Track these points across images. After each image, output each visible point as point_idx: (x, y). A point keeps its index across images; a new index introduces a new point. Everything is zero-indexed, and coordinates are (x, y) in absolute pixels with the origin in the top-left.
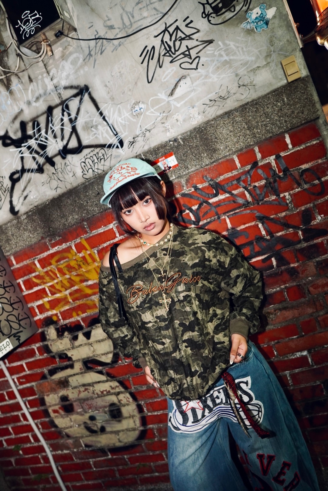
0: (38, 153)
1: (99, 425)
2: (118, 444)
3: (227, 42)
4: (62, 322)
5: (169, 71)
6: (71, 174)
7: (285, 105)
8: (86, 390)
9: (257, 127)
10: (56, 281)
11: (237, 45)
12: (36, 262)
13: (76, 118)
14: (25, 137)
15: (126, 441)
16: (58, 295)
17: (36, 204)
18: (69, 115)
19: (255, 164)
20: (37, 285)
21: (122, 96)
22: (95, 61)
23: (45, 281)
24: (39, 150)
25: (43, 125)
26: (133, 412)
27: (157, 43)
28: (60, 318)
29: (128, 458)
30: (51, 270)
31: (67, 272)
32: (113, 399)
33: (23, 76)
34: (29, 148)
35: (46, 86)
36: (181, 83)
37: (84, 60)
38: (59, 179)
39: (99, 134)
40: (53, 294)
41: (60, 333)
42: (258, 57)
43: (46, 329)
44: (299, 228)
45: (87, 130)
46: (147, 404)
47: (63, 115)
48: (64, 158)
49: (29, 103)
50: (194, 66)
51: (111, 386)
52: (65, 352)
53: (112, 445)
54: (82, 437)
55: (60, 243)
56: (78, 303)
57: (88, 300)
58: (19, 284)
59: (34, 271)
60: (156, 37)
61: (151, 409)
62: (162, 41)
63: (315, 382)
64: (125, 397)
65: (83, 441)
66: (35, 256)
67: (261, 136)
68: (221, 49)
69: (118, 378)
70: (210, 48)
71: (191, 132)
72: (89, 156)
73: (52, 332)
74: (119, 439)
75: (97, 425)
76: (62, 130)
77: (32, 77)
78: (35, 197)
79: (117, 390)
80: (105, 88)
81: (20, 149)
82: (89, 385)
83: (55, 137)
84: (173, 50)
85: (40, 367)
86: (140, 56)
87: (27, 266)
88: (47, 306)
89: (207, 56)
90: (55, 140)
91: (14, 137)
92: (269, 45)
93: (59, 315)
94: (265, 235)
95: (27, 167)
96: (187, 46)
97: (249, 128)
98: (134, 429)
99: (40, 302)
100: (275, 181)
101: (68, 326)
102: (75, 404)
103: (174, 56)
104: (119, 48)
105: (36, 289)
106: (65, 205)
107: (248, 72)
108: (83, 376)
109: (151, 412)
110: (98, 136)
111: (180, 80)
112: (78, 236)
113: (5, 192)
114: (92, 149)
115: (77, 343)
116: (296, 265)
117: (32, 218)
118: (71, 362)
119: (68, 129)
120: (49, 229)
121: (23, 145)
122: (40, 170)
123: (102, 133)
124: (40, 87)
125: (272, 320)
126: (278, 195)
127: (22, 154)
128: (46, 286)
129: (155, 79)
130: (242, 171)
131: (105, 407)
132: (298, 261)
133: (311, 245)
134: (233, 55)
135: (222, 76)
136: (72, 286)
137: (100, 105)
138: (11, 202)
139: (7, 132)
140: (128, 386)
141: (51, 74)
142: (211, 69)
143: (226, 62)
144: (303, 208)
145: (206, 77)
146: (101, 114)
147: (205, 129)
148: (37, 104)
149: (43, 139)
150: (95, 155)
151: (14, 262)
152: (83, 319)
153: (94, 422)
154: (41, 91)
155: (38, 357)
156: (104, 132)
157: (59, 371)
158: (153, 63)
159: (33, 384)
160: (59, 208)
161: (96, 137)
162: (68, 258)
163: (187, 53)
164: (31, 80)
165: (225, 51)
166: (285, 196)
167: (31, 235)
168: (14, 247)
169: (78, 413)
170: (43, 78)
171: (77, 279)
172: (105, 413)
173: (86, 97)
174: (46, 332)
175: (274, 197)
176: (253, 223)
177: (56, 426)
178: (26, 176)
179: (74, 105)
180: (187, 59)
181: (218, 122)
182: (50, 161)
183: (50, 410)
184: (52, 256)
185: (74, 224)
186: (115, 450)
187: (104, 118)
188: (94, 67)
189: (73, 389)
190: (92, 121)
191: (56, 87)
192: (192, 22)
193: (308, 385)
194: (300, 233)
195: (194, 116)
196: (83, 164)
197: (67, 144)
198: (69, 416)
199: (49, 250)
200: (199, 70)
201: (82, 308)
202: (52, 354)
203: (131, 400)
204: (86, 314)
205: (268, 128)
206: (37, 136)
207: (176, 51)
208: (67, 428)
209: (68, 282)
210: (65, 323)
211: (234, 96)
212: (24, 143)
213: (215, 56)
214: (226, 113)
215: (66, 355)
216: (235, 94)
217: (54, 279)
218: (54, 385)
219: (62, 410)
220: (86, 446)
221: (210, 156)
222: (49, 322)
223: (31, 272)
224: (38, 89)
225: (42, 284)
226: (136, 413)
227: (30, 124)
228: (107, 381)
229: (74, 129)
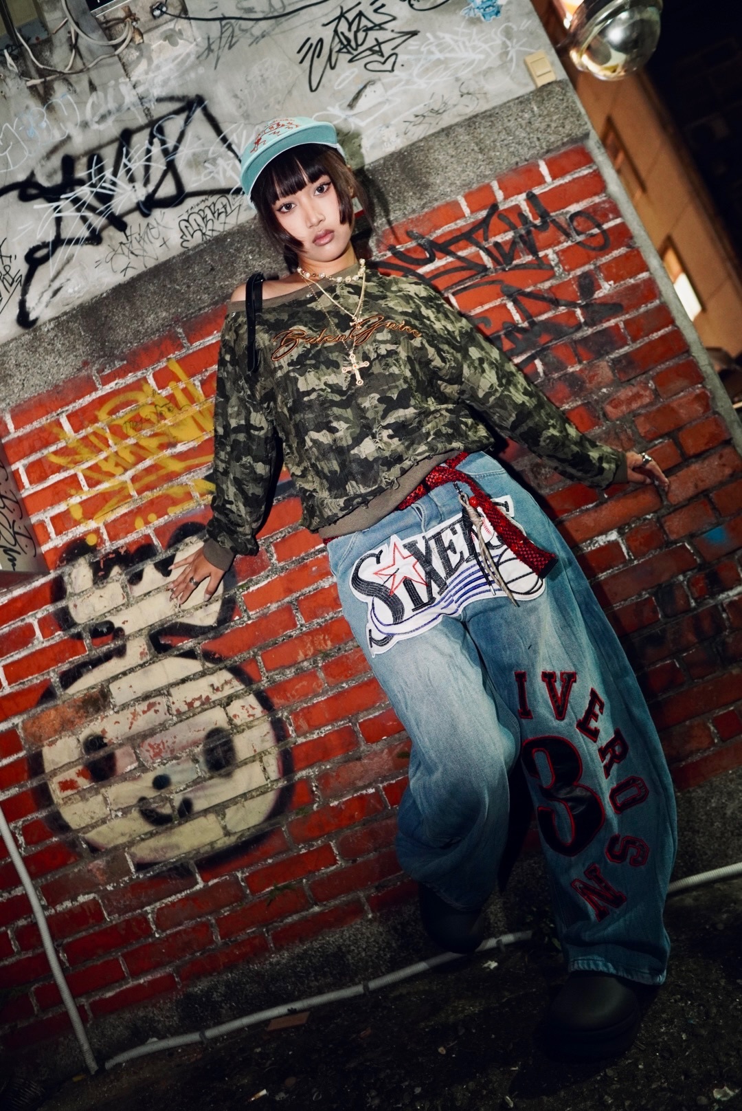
0: (92, 208)
1: (177, 799)
2: (223, 842)
3: (440, 34)
4: (108, 546)
5: (348, 73)
6: (158, 243)
7: (534, 116)
8: (150, 706)
9: (494, 149)
10: (103, 455)
11: (456, 38)
12: (64, 420)
13: (176, 148)
14: (70, 182)
15: (243, 827)
16: (104, 486)
17: (78, 302)
18: (163, 142)
19: (494, 207)
20: (59, 469)
21: (264, 111)
22: (218, 59)
23: (78, 458)
24: (95, 203)
25: (109, 161)
26: (263, 741)
27: (327, 34)
28: (105, 536)
29: (246, 879)
30: (95, 433)
31: (131, 432)
32: (216, 717)
33: (78, 82)
34: (76, 201)
35: (123, 97)
36: (368, 90)
37: (198, 58)
38: (132, 253)
39: (218, 173)
40: (92, 483)
41: (101, 574)
42: (488, 55)
43: (67, 569)
44: (575, 305)
45: (197, 166)
46: (295, 714)
47: (151, 143)
48: (146, 215)
49: (85, 125)
50: (388, 66)
51: (212, 685)
52: (109, 618)
53: (208, 848)
54: (132, 843)
55: (122, 373)
56: (148, 495)
57: (172, 486)
58: (16, 473)
59: (57, 440)
60: (324, 25)
61: (305, 726)
62: (336, 31)
63: (640, 595)
64: (246, 708)
65: (133, 856)
66: (62, 407)
67: (501, 161)
68: (431, 43)
69: (228, 663)
70: (413, 42)
71: (386, 159)
72: (196, 210)
73: (80, 574)
74: (225, 828)
75: (171, 801)
76: (147, 168)
77: (96, 82)
78: (76, 289)
79: (228, 691)
80: (233, 100)
81: (55, 204)
82: (159, 692)
83: (132, 180)
84: (353, 44)
85: (40, 669)
86: (299, 52)
87: (42, 429)
88: (77, 514)
89: (409, 53)
90: (131, 185)
91: (45, 183)
92: (504, 39)
93: (103, 530)
94: (520, 321)
95: (65, 235)
96: (376, 40)
97: (481, 150)
98: (262, 791)
99: (61, 508)
100: (529, 232)
101: (122, 551)
102: (118, 753)
103: (355, 53)
104: (262, 41)
105: (54, 479)
106: (141, 296)
107: (474, 75)
108: (145, 672)
109: (304, 735)
110: (216, 176)
111: (365, 87)
112: (163, 355)
113: (11, 285)
114: (203, 198)
115: (138, 590)
116: (577, 368)
117: (68, 328)
118: (119, 643)
119: (159, 166)
120: (103, 344)
121: (63, 196)
122: (95, 238)
123: (225, 171)
124: (110, 99)
125: (546, 478)
126: (535, 253)
127: (59, 212)
128: (79, 471)
129: (323, 86)
130: (472, 220)
131: (196, 744)
132: (580, 362)
133: (599, 332)
134: (450, 52)
135: (433, 81)
136: (141, 459)
137: (223, 126)
138: (22, 304)
139: (32, 174)
140: (254, 675)
141: (134, 79)
142: (416, 70)
143: (439, 62)
144: (579, 272)
145: (408, 82)
146: (224, 140)
147: (410, 154)
148: (102, 127)
149: (107, 185)
150: (209, 207)
151: (11, 426)
152: (158, 532)
153: (164, 793)
154: (112, 105)
155: (40, 642)
156: (228, 169)
157: (89, 671)
158: (320, 63)
159: (17, 720)
160: (129, 301)
161: (213, 178)
162: (136, 401)
163: (377, 48)
164: (93, 88)
165: (437, 46)
166: (546, 256)
167: (60, 362)
168: (16, 391)
169: (126, 778)
170: (117, 84)
171: (153, 443)
172: (196, 761)
173: (198, 113)
174: (66, 578)
175: (530, 258)
176: (498, 302)
177: (64, 827)
178: (62, 253)
179: (173, 127)
180: (376, 57)
181: (430, 143)
182: (118, 222)
183: (54, 786)
184: (102, 401)
185: (158, 330)
186: (212, 861)
187: (229, 147)
188: (216, 68)
189: (117, 712)
190: (207, 152)
191: (141, 99)
192: (383, 6)
193: (628, 602)
194: (578, 312)
195: (389, 139)
196: (184, 224)
197: (155, 191)
198: (103, 790)
199: (96, 389)
200: (396, 72)
201: (158, 506)
202: (74, 631)
203: (258, 711)
204: (166, 517)
205: (512, 149)
206: (94, 181)
207: (358, 45)
208: (93, 826)
209: (132, 453)
210: (114, 548)
211: (455, 109)
212: (65, 193)
213: (422, 53)
214: (443, 130)
215: (110, 625)
216: (455, 106)
217: (100, 451)
218: (70, 713)
219: (85, 777)
220: (141, 866)
221: (418, 195)
222: (76, 549)
223: (47, 444)
224: (106, 102)
225: (72, 465)
226: (269, 743)
227: (84, 160)
228: (203, 674)
229: (171, 167)
